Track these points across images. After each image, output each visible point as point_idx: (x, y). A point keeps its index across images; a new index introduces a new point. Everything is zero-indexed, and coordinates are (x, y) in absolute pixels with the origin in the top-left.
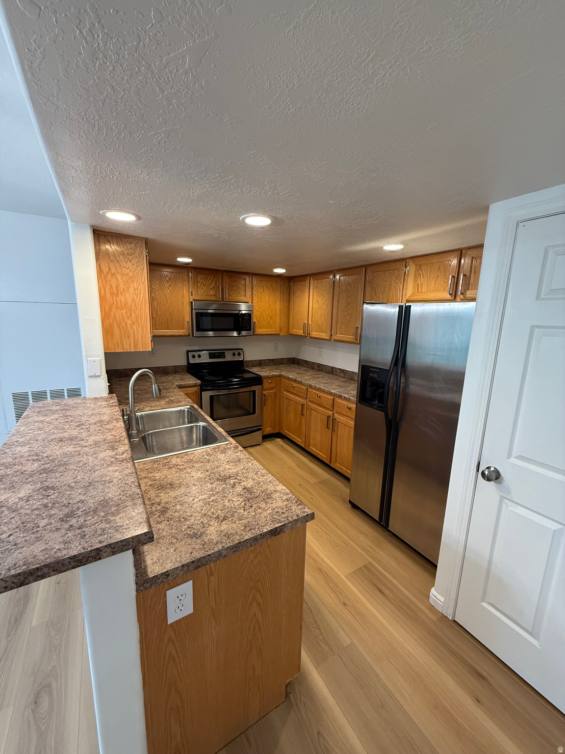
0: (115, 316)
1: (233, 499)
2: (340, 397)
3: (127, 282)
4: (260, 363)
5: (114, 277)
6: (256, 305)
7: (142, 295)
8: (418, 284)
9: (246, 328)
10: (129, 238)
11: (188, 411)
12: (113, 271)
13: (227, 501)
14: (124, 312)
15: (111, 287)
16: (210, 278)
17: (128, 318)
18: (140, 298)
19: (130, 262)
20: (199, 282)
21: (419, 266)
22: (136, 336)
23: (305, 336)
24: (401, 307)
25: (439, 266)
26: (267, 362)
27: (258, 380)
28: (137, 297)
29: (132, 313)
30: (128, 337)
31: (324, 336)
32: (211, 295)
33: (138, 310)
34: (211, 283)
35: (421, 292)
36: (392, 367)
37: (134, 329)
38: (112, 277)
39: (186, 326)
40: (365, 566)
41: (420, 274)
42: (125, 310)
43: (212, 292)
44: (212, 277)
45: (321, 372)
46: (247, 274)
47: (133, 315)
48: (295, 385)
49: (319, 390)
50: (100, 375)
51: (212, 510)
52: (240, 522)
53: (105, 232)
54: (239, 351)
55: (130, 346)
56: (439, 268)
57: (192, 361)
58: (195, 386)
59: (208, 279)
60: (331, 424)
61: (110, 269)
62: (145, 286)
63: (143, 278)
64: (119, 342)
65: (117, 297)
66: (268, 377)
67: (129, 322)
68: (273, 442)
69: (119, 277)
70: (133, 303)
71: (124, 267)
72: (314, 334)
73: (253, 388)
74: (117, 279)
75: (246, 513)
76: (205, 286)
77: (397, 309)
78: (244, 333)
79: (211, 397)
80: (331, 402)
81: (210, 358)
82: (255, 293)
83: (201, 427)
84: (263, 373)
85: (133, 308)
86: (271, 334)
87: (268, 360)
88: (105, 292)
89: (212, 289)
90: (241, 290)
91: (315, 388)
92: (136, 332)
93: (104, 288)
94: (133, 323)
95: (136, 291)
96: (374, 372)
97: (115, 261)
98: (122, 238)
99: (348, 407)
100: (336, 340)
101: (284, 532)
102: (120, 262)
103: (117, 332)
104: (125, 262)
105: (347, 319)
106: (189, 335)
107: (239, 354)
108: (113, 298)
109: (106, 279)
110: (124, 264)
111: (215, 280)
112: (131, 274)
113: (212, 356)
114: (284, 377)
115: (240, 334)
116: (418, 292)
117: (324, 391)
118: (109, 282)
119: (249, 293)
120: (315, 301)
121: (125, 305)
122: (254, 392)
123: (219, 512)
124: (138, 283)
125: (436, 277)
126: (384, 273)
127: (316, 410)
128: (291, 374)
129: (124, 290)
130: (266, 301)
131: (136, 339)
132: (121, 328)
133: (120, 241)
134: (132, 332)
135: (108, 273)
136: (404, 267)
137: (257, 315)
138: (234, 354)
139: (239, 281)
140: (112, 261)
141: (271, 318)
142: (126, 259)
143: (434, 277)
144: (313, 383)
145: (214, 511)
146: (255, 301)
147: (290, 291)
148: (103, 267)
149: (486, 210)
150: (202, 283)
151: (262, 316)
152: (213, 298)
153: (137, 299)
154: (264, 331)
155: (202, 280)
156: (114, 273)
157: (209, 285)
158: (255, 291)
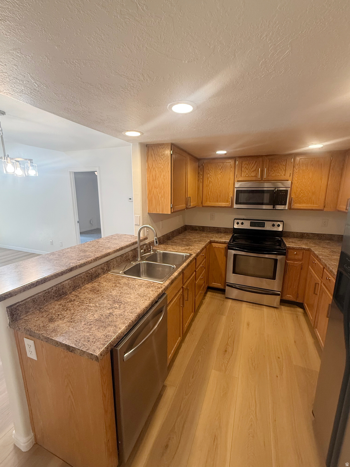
0: (154, 192)
3: (160, 172)
6: (296, 182)
7: (167, 179)
9: (281, 202)
10: (162, 145)
12: (154, 166)
14: (158, 190)
15: (153, 175)
16: (253, 163)
17: (160, 194)
19: (162, 159)
20: (243, 167)
22: (163, 204)
30: (159, 204)
32: (252, 176)
33: (165, 189)
37: (162, 200)
38: (153, 170)
39: (230, 200)
43: (253, 174)
44: (255, 162)
46: (289, 155)
47: (162, 192)
50: (139, 224)
53: (151, 145)
54: (279, 223)
55: (160, 210)
57: (236, 226)
59: (251, 163)
61: (152, 165)
62: (169, 173)
63: (168, 169)
64: (155, 208)
66: (293, 249)
67: (160, 196)
69: (157, 169)
71: (159, 164)
73: (277, 257)
74: (156, 171)
76: (248, 169)
78: (279, 207)
79: (235, 255)
81: (250, 226)
85: (162, 187)
86: (312, 210)
88: (150, 179)
89: (253, 171)
90: (281, 170)
92: (163, 202)
93: (150, 177)
94: (162, 197)
95: (164, 177)
97: (155, 160)
98: (159, 146)
102: (158, 161)
103: (154, 201)
106: (231, 207)
107: (279, 226)
108: (153, 182)
109: (151, 171)
110: (159, 161)
111: (256, 164)
112: (162, 167)
113: (252, 224)
115: (274, 208)
119: (290, 172)
121: (159, 186)
122: (276, 260)
124: (166, 172)
129: (158, 177)
130: (309, 178)
131: (163, 206)
132: (156, 199)
134: (161, 202)
135: (152, 168)
137: (296, 191)
138: (274, 225)
139: (280, 162)
141: (313, 193)
142: (160, 158)
146: (296, 178)
148: (150, 166)
150: (246, 167)
151: (302, 191)
152: (254, 179)
153: (165, 181)
154: (303, 206)
155: (246, 165)
156: (155, 168)
157: (252, 168)
158: (296, 169)
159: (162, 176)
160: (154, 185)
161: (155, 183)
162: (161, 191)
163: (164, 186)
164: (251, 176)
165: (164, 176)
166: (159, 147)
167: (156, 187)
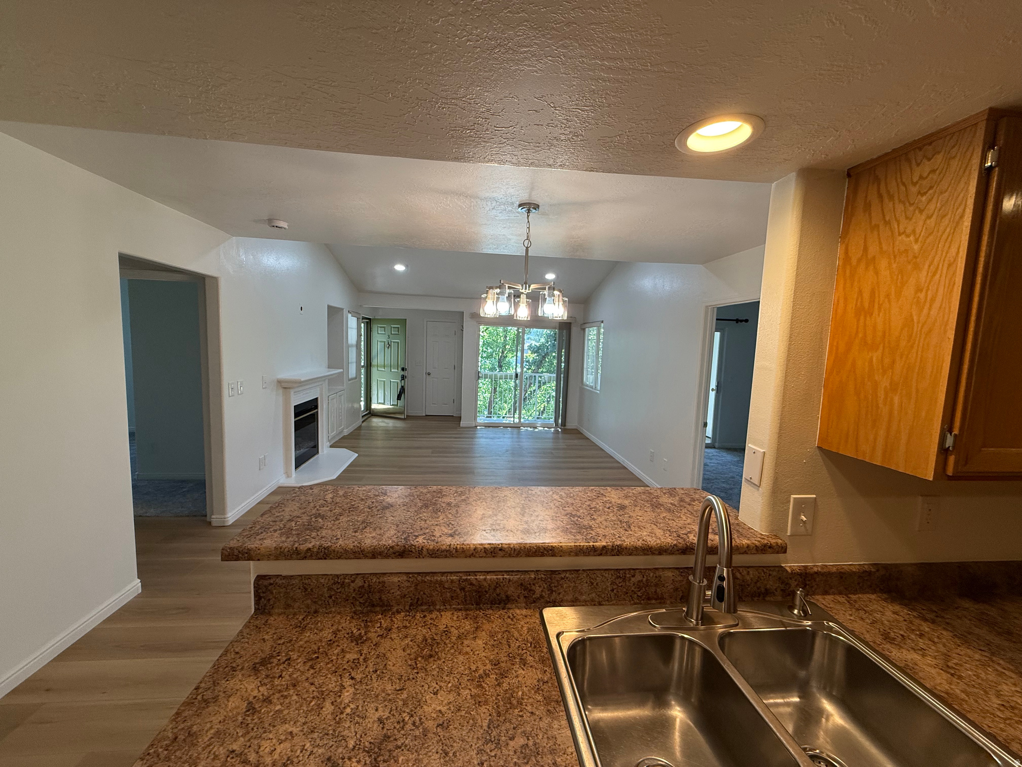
3: (902, 271)
12: (873, 250)
17: (884, 373)
18: (929, 314)
19: (922, 211)
29: (898, 359)
30: (875, 423)
33: (914, 351)
38: (867, 268)
47: (899, 365)
50: (758, 483)
53: (872, 160)
55: (874, 450)
61: (865, 249)
62: (954, 273)
63: (953, 251)
64: (851, 434)
65: (868, 318)
67: (885, 383)
69: (884, 264)
70: (905, 332)
71: (901, 234)
74: (877, 273)
85: (903, 343)
94: (894, 388)
95: (923, 295)
97: (882, 223)
98: (911, 152)
102: (895, 223)
104: (907, 218)
108: (858, 320)
110: (904, 224)
112: (916, 247)
121: (884, 336)
124: (933, 267)
132: (862, 396)
133: (904, 163)
142: (912, 208)
153: (920, 316)
156: (874, 257)
159: (909, 291)
160: (860, 335)
161: (865, 325)
162: (894, 362)
163: (911, 337)
166: (907, 160)
167: (870, 341)
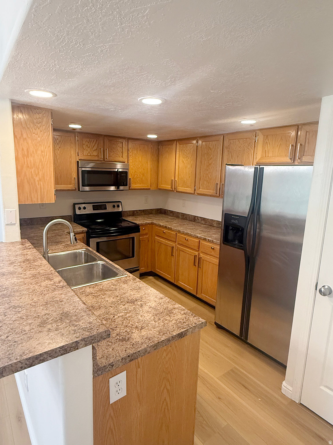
0: (25, 173)
1: (144, 315)
2: (205, 239)
3: (36, 145)
4: (134, 213)
5: (25, 141)
6: (131, 164)
7: (47, 157)
8: (266, 151)
9: (124, 183)
10: (38, 109)
11: (85, 253)
12: (25, 136)
13: (140, 316)
14: (33, 170)
15: (23, 150)
16: (94, 141)
17: (36, 176)
18: (46, 159)
19: (39, 129)
20: (84, 144)
21: (266, 136)
22: (42, 190)
23: (172, 190)
24: (256, 169)
25: (282, 137)
26: (139, 212)
27: (136, 228)
28: (44, 158)
29: (40, 171)
30: (36, 191)
31: (189, 190)
33: (44, 169)
34: (94, 146)
35: (268, 156)
36: (250, 215)
37: (40, 184)
38: (24, 141)
39: (73, 182)
40: (232, 370)
41: (267, 142)
42: (34, 169)
43: (95, 153)
45: (186, 221)
46: (124, 138)
47: (40, 173)
48: (165, 231)
49: (187, 234)
50: (15, 223)
51: (131, 323)
52: (155, 329)
53: (19, 104)
54: (118, 203)
55: (37, 199)
56: (281, 139)
57: (78, 212)
58: (82, 232)
59: (92, 142)
60: (198, 262)
61: (22, 134)
62: (50, 149)
63: (49, 143)
64: (29, 196)
65: (28, 158)
66: (142, 225)
67: (37, 179)
68: (146, 279)
69: (30, 142)
70: (40, 164)
71: (34, 134)
72: (180, 189)
73: (132, 235)
74: (28, 144)
75: (157, 323)
76: (89, 148)
77: (253, 170)
78: (121, 188)
79: (98, 243)
80: (197, 244)
81: (94, 210)
82: (130, 154)
83: (101, 265)
84: (138, 221)
85: (40, 167)
86: (144, 189)
87: (140, 210)
89: (95, 150)
90: (119, 152)
91: (183, 233)
92: (42, 187)
94: (40, 180)
95: (43, 154)
96: (235, 219)
97: (26, 127)
99: (212, 248)
100: (199, 194)
101: (187, 335)
103: (27, 186)
104: (35, 129)
105: (208, 177)
106: (76, 190)
107: (118, 206)
108: (24, 159)
110: (34, 130)
111: (97, 143)
112: (39, 139)
113: (95, 208)
114: (156, 225)
115: (118, 189)
116: (266, 157)
117: (191, 236)
118: (22, 145)
119: (125, 155)
120: (181, 161)
121: (34, 165)
122: (133, 238)
123: (136, 324)
124: (45, 146)
125: (279, 145)
126: (239, 141)
127: (185, 251)
128: (162, 221)
129: (33, 152)
130: (139, 161)
131: (42, 193)
132: (30, 184)
133: (30, 111)
134: (38, 187)
135: (20, 138)
136: (254, 136)
137: (132, 172)
138: (114, 206)
139: (117, 144)
140: (24, 128)
141: (143, 175)
142: (36, 127)
143: (278, 146)
144: (181, 229)
145: (133, 324)
146: (130, 161)
147: (159, 153)
149: (320, 100)
150: (87, 145)
151: (136, 173)
152: (96, 158)
153: (44, 159)
154: (138, 186)
155: (87, 143)
156: (26, 138)
157: (93, 147)
158: (131, 153)
159: (39, 152)
160: (26, 164)
163: (42, 165)
164: (93, 155)
165: (42, 152)
166: (31, 110)
167: (29, 166)
